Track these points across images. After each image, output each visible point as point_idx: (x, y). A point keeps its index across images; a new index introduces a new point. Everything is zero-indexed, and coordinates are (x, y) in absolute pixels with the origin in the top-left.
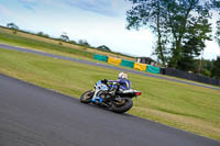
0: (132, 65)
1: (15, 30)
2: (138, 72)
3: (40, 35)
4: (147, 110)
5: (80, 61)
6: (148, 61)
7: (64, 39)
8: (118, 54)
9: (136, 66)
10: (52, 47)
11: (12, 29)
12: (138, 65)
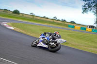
0: (85, 29)
1: (33, 16)
2: (88, 32)
3: (44, 17)
4: (93, 49)
5: (62, 28)
6: (92, 27)
7: (55, 19)
8: (79, 24)
9: (87, 30)
10: (50, 22)
11: (32, 15)
12: (88, 29)
